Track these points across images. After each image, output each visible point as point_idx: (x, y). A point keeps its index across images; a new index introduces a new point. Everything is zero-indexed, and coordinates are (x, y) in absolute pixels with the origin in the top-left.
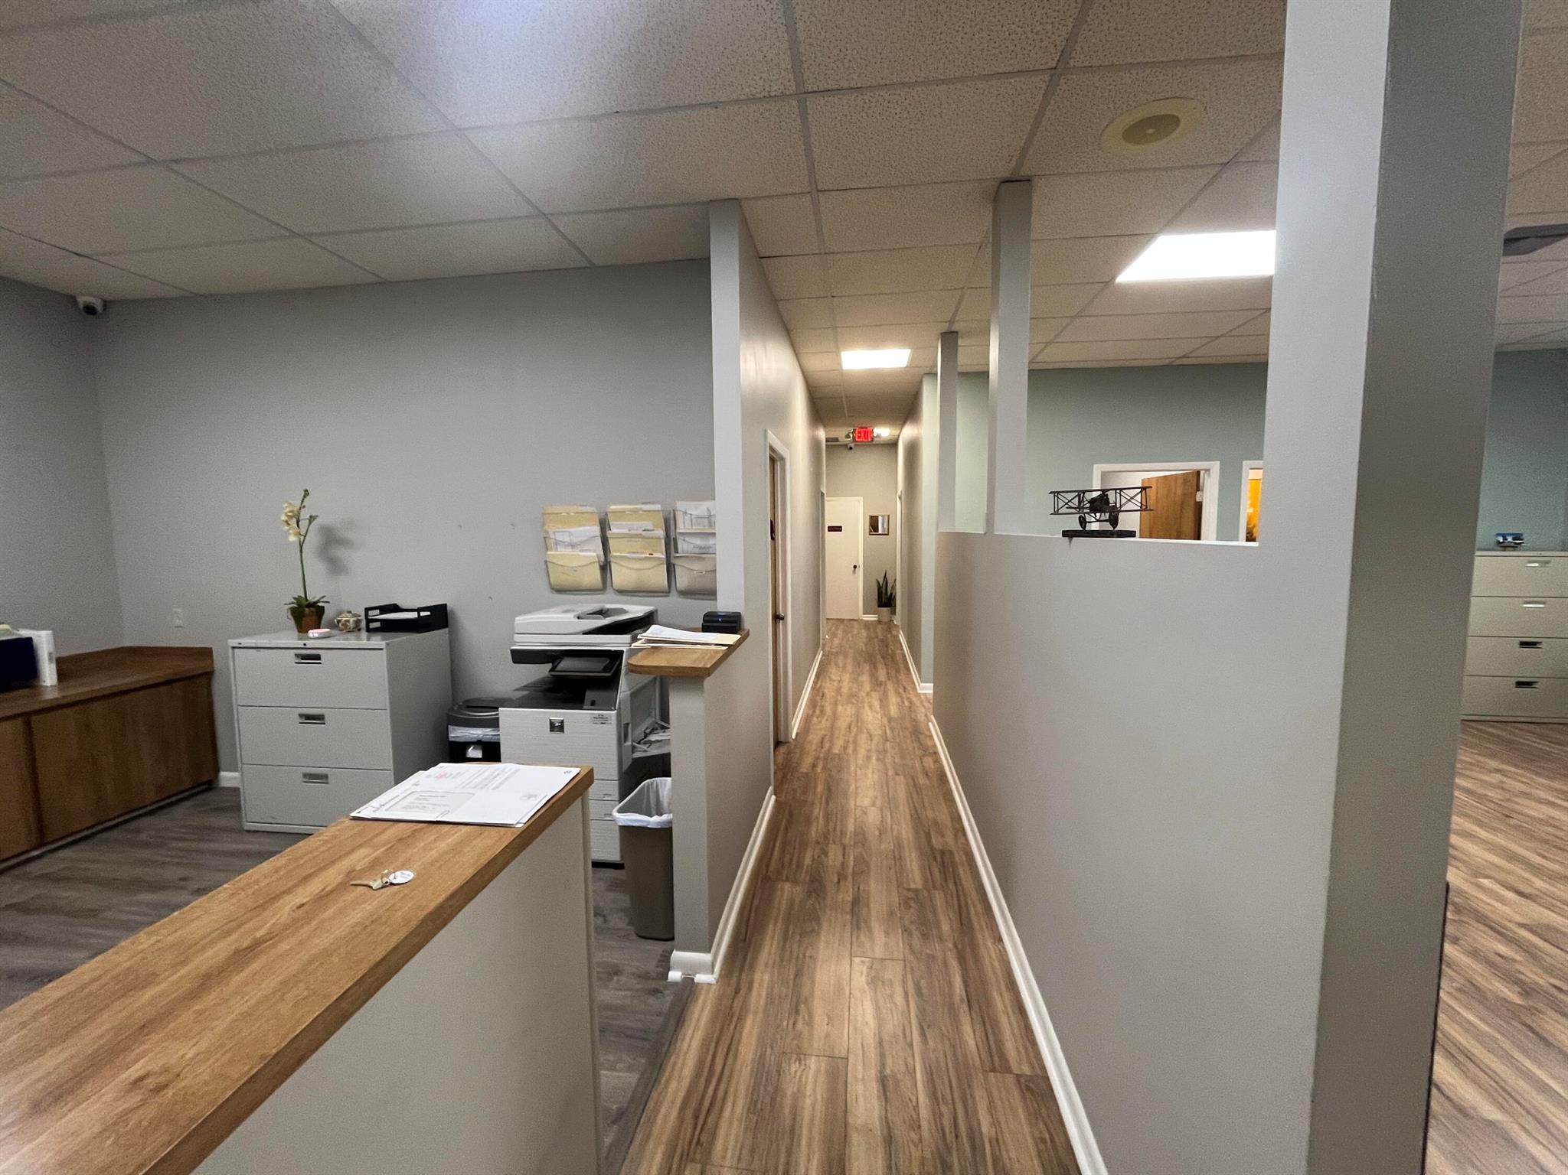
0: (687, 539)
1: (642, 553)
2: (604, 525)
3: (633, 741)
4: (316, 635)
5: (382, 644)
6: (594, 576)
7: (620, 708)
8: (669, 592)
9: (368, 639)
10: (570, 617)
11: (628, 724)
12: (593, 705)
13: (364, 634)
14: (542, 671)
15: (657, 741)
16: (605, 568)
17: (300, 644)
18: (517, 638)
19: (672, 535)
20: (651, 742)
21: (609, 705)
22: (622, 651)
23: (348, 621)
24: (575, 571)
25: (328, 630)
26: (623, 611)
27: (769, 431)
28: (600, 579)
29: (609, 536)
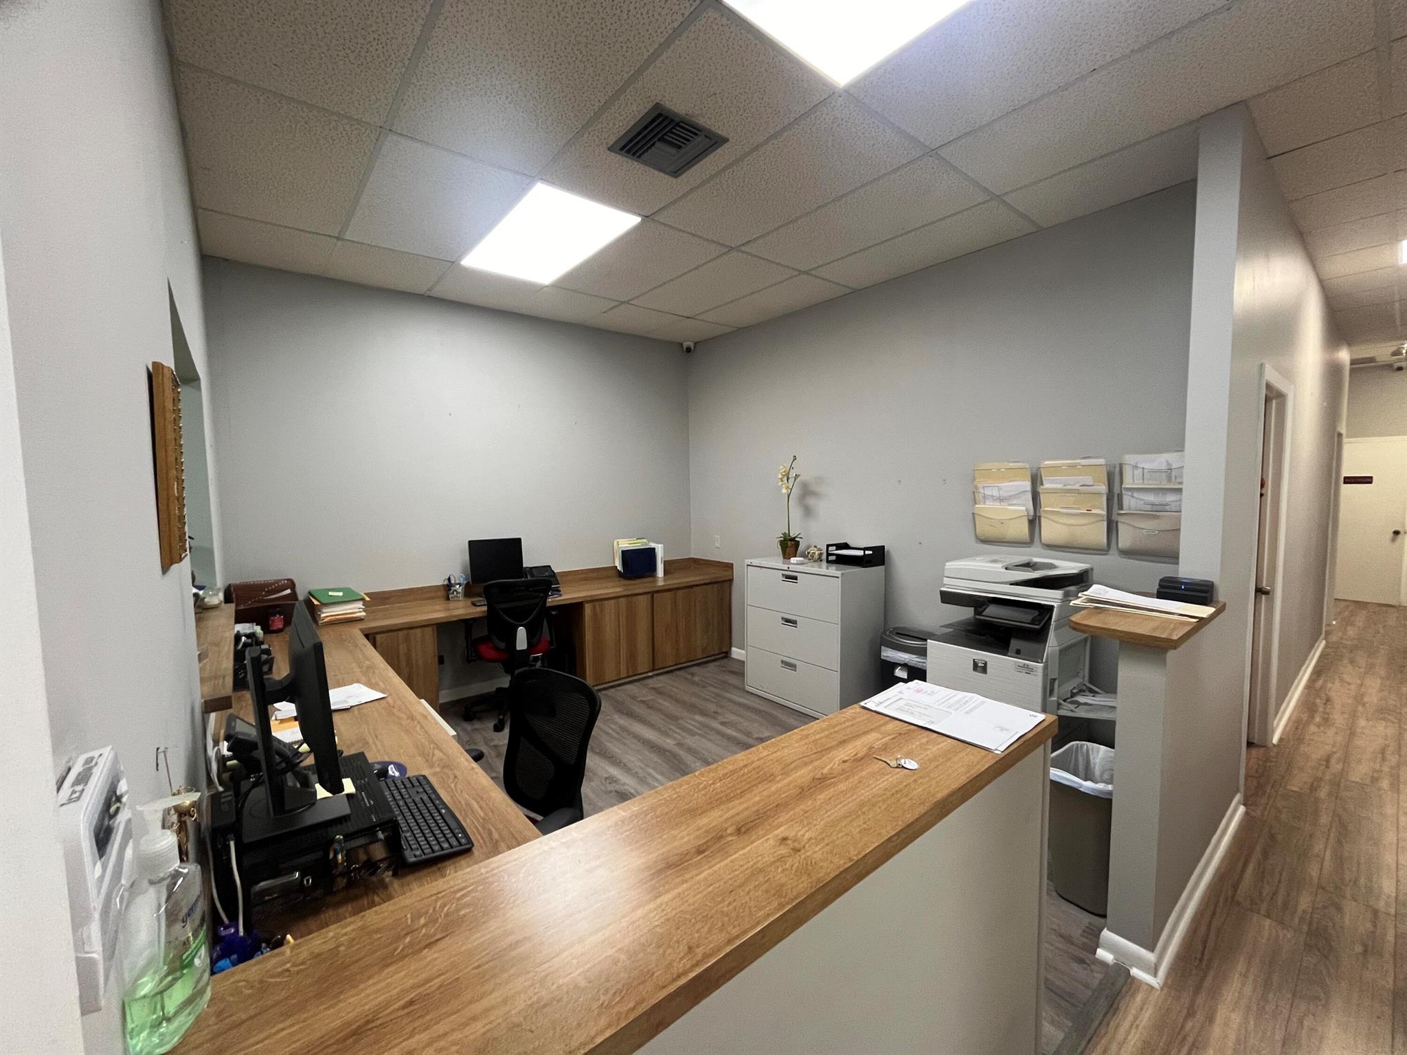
0: (1136, 495)
1: (1079, 509)
2: (1036, 480)
3: (1058, 698)
4: (795, 562)
5: (838, 573)
6: (1022, 530)
7: (1047, 662)
8: (1108, 551)
9: (827, 569)
10: (998, 567)
11: (1055, 680)
12: (1018, 653)
13: (824, 564)
14: (967, 613)
15: (1086, 704)
16: (1034, 522)
17: (785, 567)
18: (946, 580)
19: (1116, 490)
20: (1079, 704)
21: (1037, 657)
22: (1052, 607)
23: (814, 553)
24: (1002, 523)
25: (802, 559)
26: (1052, 567)
27: (1267, 365)
28: (1027, 534)
29: (1040, 491)
